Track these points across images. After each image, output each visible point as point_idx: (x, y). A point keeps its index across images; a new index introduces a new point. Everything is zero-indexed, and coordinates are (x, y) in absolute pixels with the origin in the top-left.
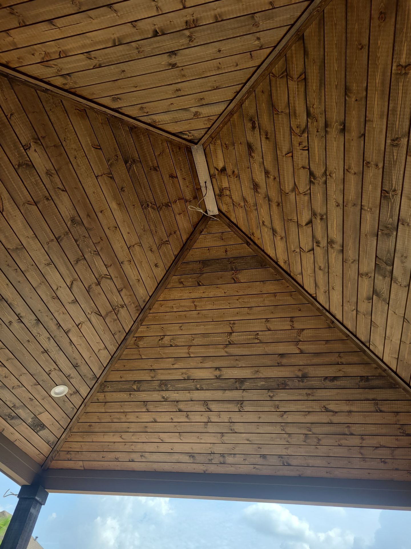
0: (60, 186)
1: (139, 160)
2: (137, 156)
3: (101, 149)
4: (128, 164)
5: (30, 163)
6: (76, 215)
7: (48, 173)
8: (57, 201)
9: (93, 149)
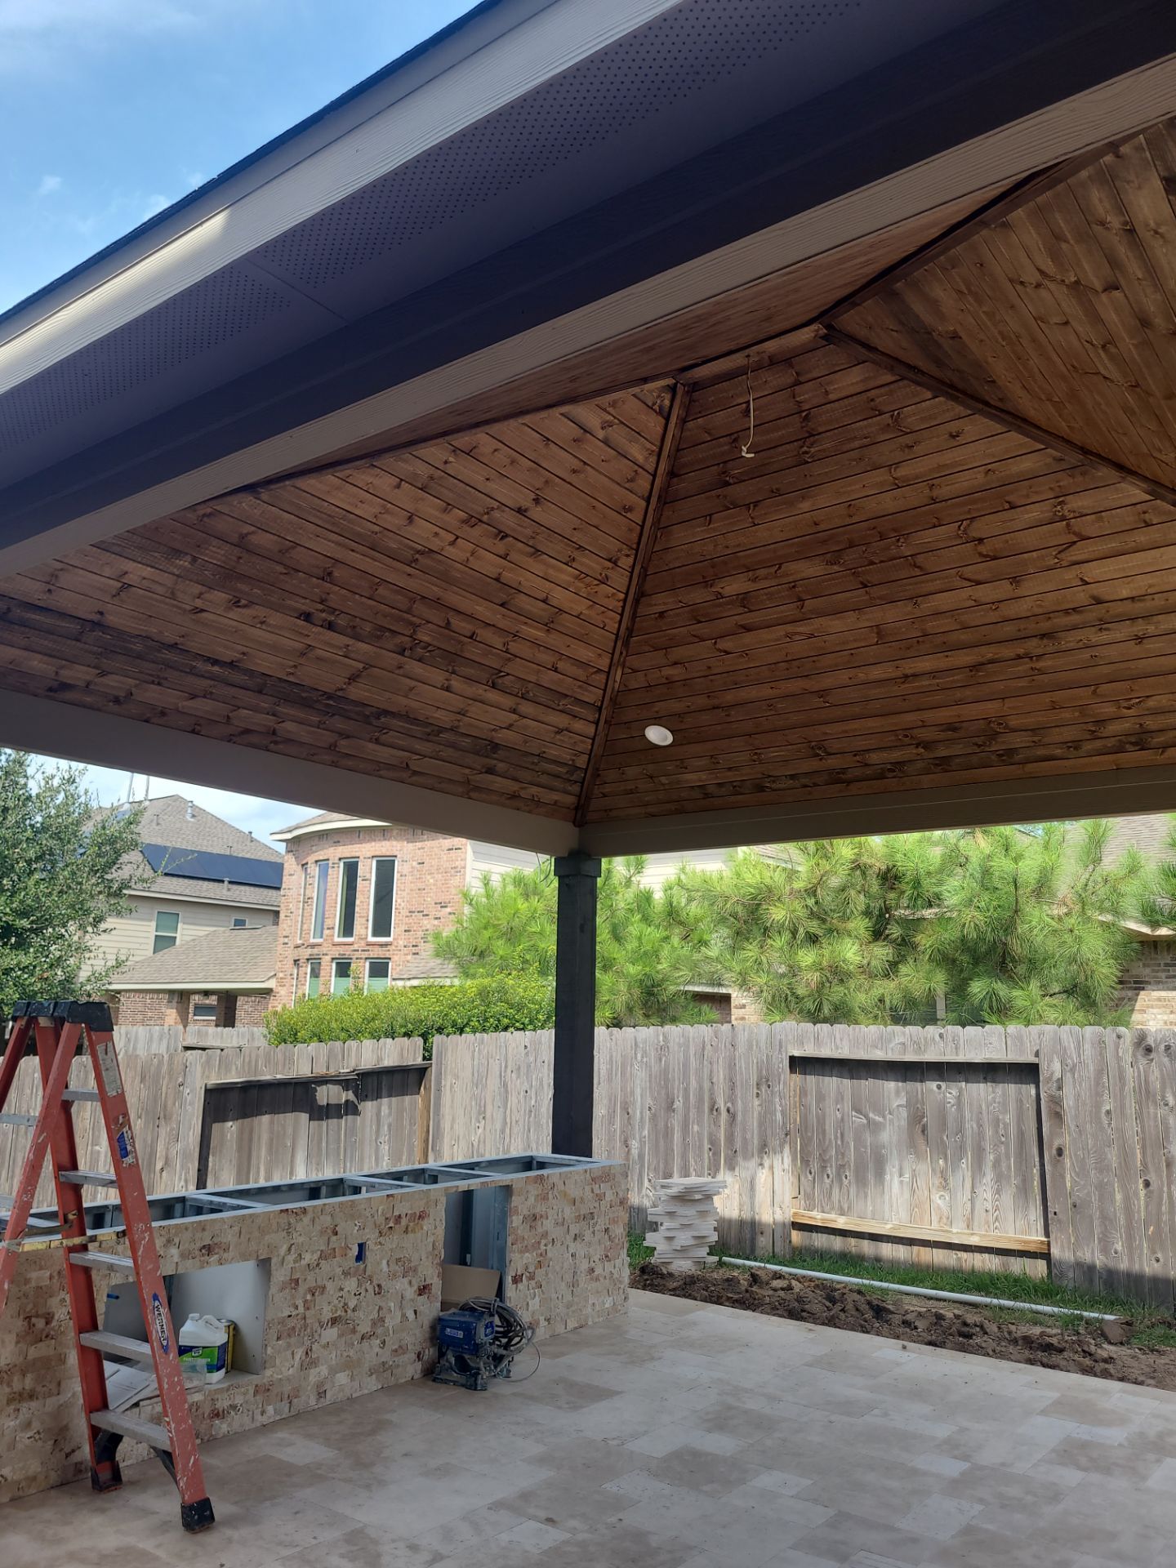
0: (773, 570)
1: (721, 465)
2: (716, 467)
3: (710, 515)
4: (731, 481)
5: (740, 596)
6: (822, 558)
7: (754, 580)
8: (799, 577)
9: (711, 526)
